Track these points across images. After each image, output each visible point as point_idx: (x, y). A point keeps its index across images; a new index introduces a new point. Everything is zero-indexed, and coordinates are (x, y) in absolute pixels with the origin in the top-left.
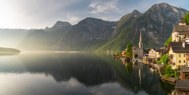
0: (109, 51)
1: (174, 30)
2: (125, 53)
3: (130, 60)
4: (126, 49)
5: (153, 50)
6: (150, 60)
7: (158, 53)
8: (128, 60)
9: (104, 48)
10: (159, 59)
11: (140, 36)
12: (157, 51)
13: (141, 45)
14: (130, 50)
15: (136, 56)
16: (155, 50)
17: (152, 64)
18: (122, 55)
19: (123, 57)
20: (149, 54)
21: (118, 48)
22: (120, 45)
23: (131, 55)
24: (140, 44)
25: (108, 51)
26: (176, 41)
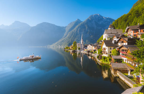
1: (104, 33)
2: (72, 47)
3: (76, 51)
4: (72, 45)
5: (90, 45)
7: (93, 47)
8: (74, 52)
9: (57, 44)
10: (95, 51)
12: (93, 46)
13: (82, 42)
14: (75, 45)
15: (79, 49)
16: (91, 45)
17: (90, 53)
18: (70, 48)
20: (88, 48)
21: (66, 44)
22: (68, 42)
23: (76, 49)
24: (81, 42)
25: (60, 46)
26: (106, 40)
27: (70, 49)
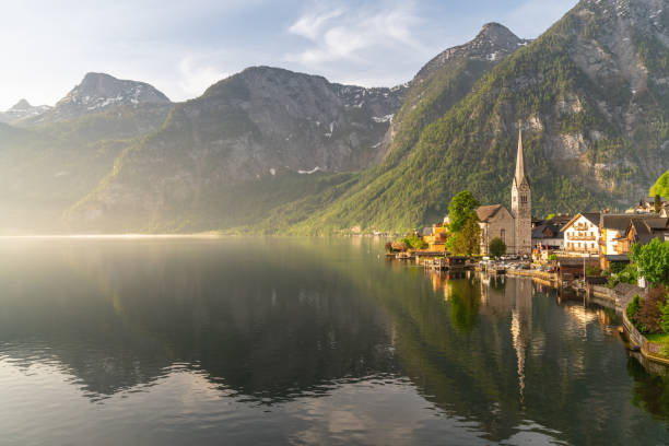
0: (363, 229)
2: (444, 237)
3: (468, 268)
4: (447, 220)
5: (583, 220)
6: (572, 268)
7: (611, 234)
8: (457, 269)
9: (339, 216)
10: (619, 263)
11: (513, 159)
12: (610, 223)
13: (523, 199)
14: (465, 223)
15: (497, 249)
16: (594, 219)
17: (580, 285)
18: (426, 246)
19: (431, 255)
20: (566, 240)
21: (407, 215)
22: (416, 203)
23: (473, 245)
24: (515, 193)
25: (357, 229)
27: (432, 249)
